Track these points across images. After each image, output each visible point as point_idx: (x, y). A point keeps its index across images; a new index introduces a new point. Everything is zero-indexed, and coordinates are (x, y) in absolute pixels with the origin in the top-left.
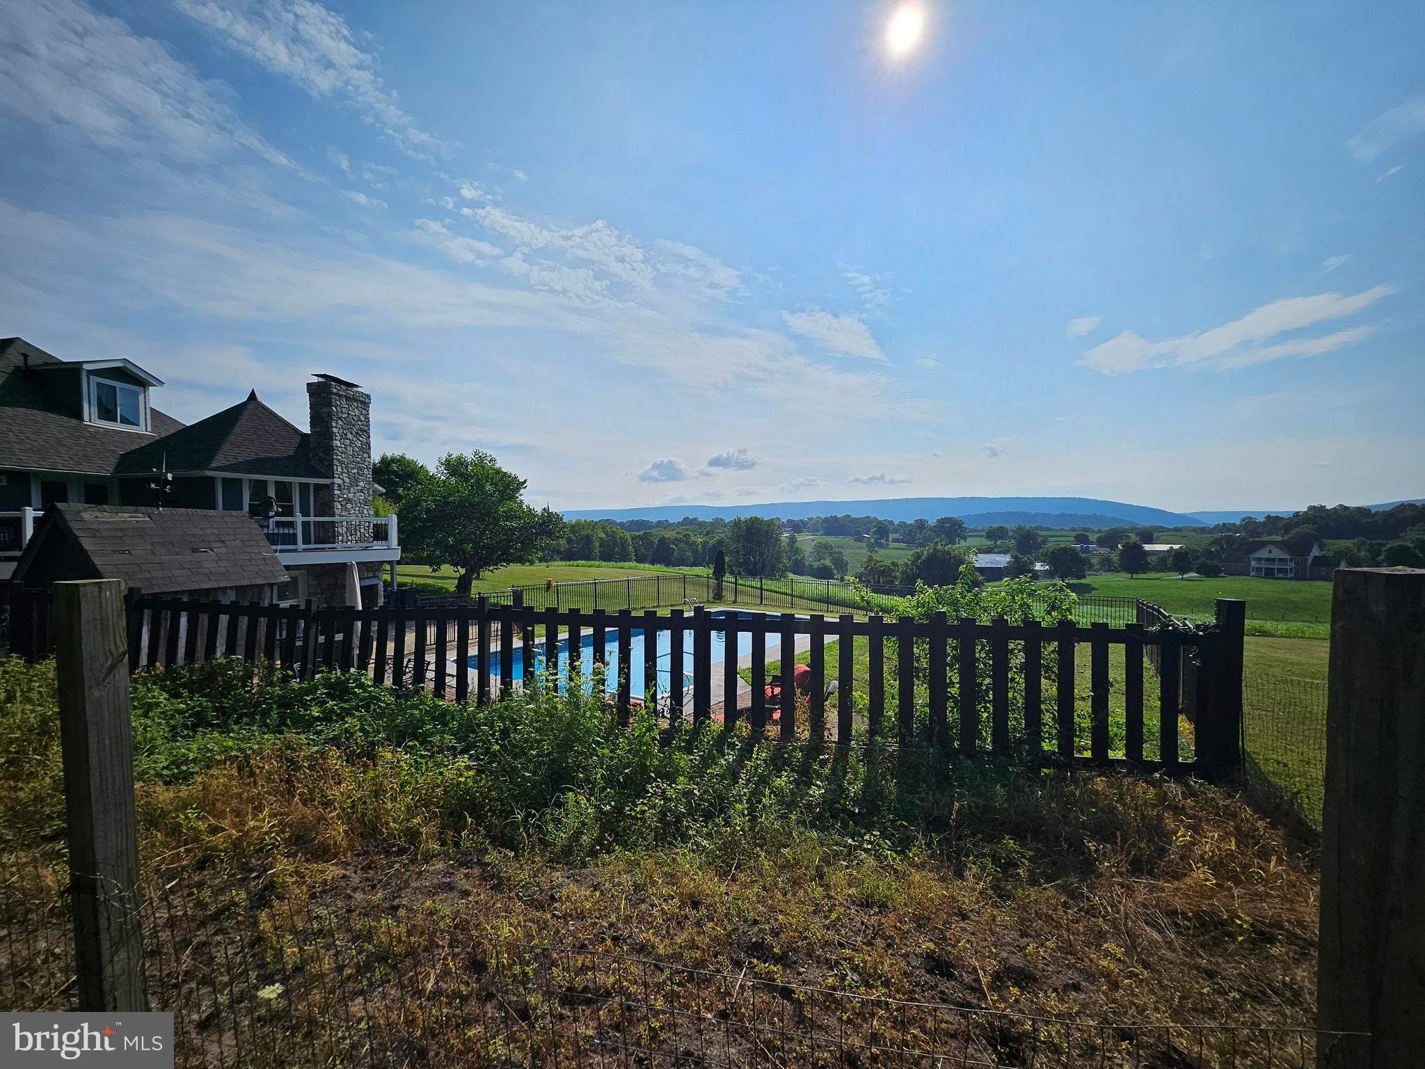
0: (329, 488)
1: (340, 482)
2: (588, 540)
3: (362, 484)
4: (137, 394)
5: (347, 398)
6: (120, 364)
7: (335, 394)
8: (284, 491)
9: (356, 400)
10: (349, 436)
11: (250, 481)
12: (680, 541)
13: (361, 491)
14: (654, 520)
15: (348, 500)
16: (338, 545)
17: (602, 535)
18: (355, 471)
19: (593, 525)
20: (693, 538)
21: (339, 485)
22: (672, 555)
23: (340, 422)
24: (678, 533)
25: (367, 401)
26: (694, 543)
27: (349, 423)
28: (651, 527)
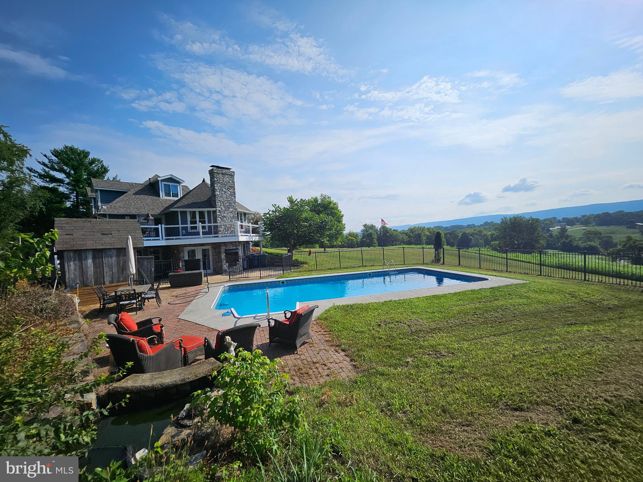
0: (215, 212)
1: (220, 209)
2: (419, 236)
3: (231, 209)
4: (177, 186)
5: (222, 174)
6: (170, 177)
7: (216, 173)
8: (202, 214)
9: (227, 174)
10: (224, 190)
11: (190, 212)
12: (477, 234)
13: (231, 213)
14: (466, 225)
15: (224, 217)
16: (220, 235)
17: (428, 233)
18: (228, 204)
19: (423, 229)
20: (485, 232)
21: (219, 211)
22: (470, 242)
23: (219, 184)
24: (475, 230)
25: (233, 174)
26: (485, 235)
27: (224, 185)
28: (464, 228)
